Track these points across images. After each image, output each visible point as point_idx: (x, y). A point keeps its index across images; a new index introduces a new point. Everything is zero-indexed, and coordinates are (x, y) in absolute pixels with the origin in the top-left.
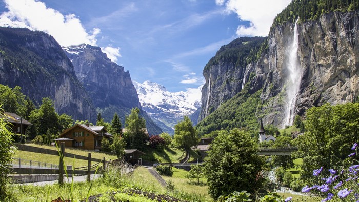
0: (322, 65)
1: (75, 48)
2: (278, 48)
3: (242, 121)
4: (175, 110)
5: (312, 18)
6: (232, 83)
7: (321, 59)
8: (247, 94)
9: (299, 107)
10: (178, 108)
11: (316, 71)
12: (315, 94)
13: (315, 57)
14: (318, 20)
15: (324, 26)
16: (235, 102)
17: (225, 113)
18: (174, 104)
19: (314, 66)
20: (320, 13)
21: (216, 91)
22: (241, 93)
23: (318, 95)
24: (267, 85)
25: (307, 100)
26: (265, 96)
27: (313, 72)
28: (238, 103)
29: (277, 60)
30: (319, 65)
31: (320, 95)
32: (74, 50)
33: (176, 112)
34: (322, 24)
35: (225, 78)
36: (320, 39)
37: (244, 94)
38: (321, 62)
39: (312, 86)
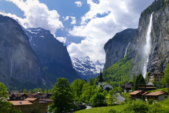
0: (166, 40)
1: (35, 30)
2: (143, 32)
3: (120, 76)
4: (94, 70)
5: (161, 10)
6: (119, 53)
7: (166, 36)
8: (126, 60)
9: (152, 67)
10: (95, 68)
11: (163, 44)
12: (162, 59)
13: (162, 35)
14: (164, 10)
15: (167, 14)
16: (119, 64)
17: (112, 71)
18: (93, 66)
19: (162, 41)
20: (165, 6)
21: (110, 58)
22: (123, 59)
23: (163, 60)
24: (136, 54)
25: (157, 63)
26: (134, 61)
27: (161, 45)
28: (120, 65)
29: (142, 39)
30: (165, 40)
31: (165, 59)
32: (34, 31)
33: (94, 71)
34: (166, 12)
35: (115, 51)
36: (165, 23)
37: (125, 60)
38: (166, 38)
39: (160, 54)
